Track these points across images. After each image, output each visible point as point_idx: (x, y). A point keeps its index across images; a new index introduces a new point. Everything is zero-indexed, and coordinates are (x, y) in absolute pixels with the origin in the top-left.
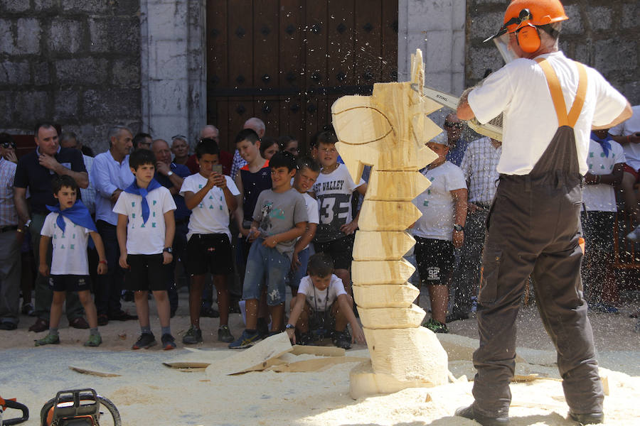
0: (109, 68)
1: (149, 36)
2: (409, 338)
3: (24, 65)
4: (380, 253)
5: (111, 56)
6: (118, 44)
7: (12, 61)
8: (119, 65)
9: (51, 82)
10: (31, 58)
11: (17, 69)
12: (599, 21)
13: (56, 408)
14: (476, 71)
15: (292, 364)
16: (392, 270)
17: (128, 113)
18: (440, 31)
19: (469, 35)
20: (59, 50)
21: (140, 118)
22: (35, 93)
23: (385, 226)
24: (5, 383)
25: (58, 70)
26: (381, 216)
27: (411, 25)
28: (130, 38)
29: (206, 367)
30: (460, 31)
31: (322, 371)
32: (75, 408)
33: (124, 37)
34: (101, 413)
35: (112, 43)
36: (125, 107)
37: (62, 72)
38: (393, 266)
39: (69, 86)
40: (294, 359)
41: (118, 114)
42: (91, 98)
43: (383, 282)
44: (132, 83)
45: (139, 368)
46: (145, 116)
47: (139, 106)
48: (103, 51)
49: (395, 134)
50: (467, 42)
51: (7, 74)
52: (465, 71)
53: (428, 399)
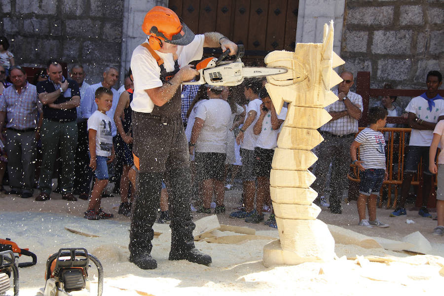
0: (102, 27)
1: (130, 8)
2: (309, 227)
3: (45, 21)
4: (292, 165)
5: (104, 20)
6: (108, 11)
7: (37, 19)
8: (108, 26)
9: (62, 34)
10: (50, 17)
11: (41, 24)
12: (435, 17)
13: (58, 260)
14: (348, 46)
15: (220, 238)
16: (300, 177)
17: (112, 58)
18: (326, 17)
19: (346, 21)
20: (69, 13)
21: (120, 62)
22: (51, 41)
23: (297, 146)
24: (20, 236)
25: (67, 26)
26: (295, 139)
27: (307, 12)
28: (117, 8)
29: (159, 235)
30: (339, 18)
31: (240, 244)
32: (71, 261)
33: (112, 7)
34: (90, 266)
35: (105, 11)
36: (110, 55)
37: (70, 28)
38: (300, 174)
39: (74, 38)
40: (221, 234)
41: (106, 59)
42: (88, 46)
43: (292, 186)
44: (116, 38)
45: (112, 232)
46: (123, 62)
47: (120, 55)
48: (98, 16)
49: (309, 81)
50: (344, 25)
51: (33, 26)
52: (341, 46)
53: (321, 272)
